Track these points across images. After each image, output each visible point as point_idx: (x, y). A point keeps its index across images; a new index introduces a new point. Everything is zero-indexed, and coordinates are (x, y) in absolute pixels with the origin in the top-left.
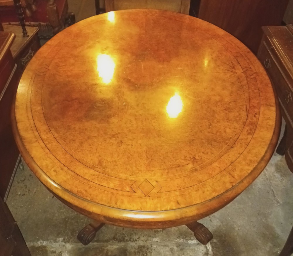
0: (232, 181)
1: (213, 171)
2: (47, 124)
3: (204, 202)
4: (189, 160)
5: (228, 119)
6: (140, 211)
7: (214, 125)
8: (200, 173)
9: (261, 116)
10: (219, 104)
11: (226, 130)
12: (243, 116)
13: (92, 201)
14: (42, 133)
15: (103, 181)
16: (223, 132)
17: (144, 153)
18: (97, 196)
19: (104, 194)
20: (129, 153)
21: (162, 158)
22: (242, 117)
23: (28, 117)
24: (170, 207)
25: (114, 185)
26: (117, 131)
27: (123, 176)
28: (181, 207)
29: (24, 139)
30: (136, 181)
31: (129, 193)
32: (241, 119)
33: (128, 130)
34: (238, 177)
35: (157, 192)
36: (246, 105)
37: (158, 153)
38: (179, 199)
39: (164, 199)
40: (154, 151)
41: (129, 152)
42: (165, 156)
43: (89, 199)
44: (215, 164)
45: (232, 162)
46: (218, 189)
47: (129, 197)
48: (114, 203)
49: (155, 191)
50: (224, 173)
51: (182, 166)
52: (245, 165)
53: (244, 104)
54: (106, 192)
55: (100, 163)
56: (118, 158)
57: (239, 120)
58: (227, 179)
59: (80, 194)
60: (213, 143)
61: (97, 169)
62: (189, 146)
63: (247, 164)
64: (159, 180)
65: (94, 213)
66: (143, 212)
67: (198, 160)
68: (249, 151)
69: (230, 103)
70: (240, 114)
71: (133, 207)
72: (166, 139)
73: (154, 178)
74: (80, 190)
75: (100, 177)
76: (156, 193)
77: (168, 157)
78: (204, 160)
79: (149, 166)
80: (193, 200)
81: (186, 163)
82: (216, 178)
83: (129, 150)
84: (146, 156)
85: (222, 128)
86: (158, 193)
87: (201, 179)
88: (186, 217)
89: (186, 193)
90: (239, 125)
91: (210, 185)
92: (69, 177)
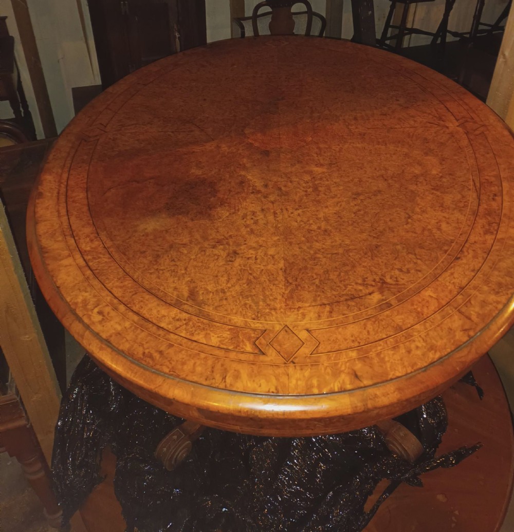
0: (466, 327)
1: (423, 306)
2: (93, 223)
3: (411, 372)
4: (372, 285)
5: (442, 206)
6: (275, 395)
7: (415, 217)
8: (398, 311)
9: (506, 198)
10: (421, 179)
11: (440, 226)
12: (471, 199)
13: (172, 375)
14: (82, 241)
15: (196, 332)
16: (434, 231)
17: (281, 273)
18: (183, 364)
19: (198, 359)
20: (251, 274)
21: (317, 282)
22: (470, 202)
23: (58, 211)
24: (340, 386)
25: (219, 339)
26: (228, 233)
27: (238, 320)
28: (362, 385)
29: (47, 252)
30: (265, 331)
31: (251, 357)
32: (467, 206)
33: (248, 229)
34: (478, 317)
35: (310, 353)
36: (473, 181)
37: (308, 274)
38: (358, 366)
39: (326, 369)
40: (300, 269)
41: (250, 272)
42: (322, 278)
43: (167, 370)
44: (428, 293)
45: (460, 288)
46: (440, 343)
47: (252, 366)
48: (218, 377)
49: (305, 351)
50: (448, 309)
51: (360, 297)
52: (490, 293)
53: (470, 179)
54: (203, 355)
55: (193, 294)
56: (229, 285)
57: (463, 207)
58: (457, 322)
59: (148, 360)
60: (418, 250)
61: (185, 307)
62: (370, 258)
63: (494, 290)
64: (313, 327)
65: (177, 401)
66: (281, 398)
67: (391, 284)
68: (493, 264)
69: (441, 177)
70: (463, 197)
71: (260, 386)
72: (324, 246)
73: (303, 323)
74: (149, 352)
75: (191, 323)
76: (309, 355)
77: (328, 279)
78: (404, 284)
79: (292, 299)
80: (389, 369)
81: (367, 291)
82: (432, 322)
83: (251, 269)
84: (284, 280)
85: (433, 222)
86: (311, 354)
87: (400, 324)
88: (376, 408)
89: (371, 353)
90: (465, 216)
91: (420, 336)
92: (127, 324)
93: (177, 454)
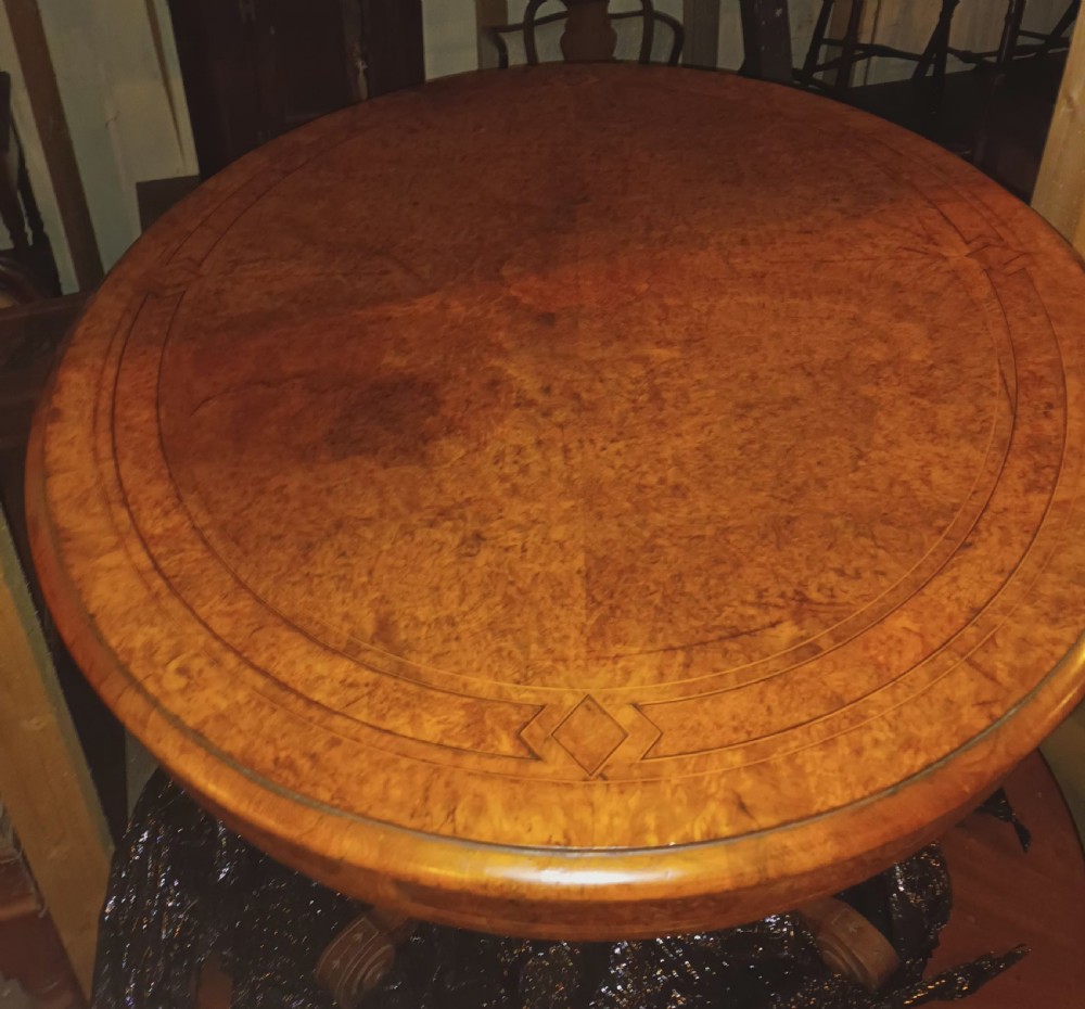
0: (986, 696)
1: (890, 650)
2: (170, 475)
3: (863, 798)
4: (776, 606)
5: (932, 430)
6: (561, 850)
7: (874, 455)
8: (835, 663)
9: (1073, 411)
10: (887, 372)
11: (929, 474)
12: (996, 415)
13: (337, 807)
14: (145, 513)
15: (392, 712)
16: (917, 484)
17: (578, 580)
18: (362, 781)
19: (396, 771)
20: (512, 583)
21: (657, 599)
22: (994, 421)
23: (95, 450)
24: (704, 827)
25: (441, 727)
26: (462, 493)
27: (482, 684)
28: (754, 826)
29: (69, 540)
30: (543, 707)
31: (512, 766)
32: (988, 430)
33: (508, 485)
34: (1011, 675)
35: (641, 756)
36: (1002, 374)
37: (637, 582)
38: (747, 784)
39: (674, 791)
40: (621, 572)
41: (511, 578)
42: (669, 592)
43: (325, 796)
44: (901, 622)
45: (973, 610)
46: (926, 732)
47: (513, 785)
48: (438, 813)
49: (629, 751)
50: (944, 657)
51: (750, 633)
52: (1037, 621)
53: (994, 371)
54: (405, 763)
55: (384, 629)
56: (465, 608)
57: (979, 433)
58: (963, 685)
59: (285, 773)
60: (879, 529)
61: (368, 657)
62: (773, 546)
63: (1046, 614)
64: (647, 698)
65: (350, 866)
66: (576, 855)
67: (820, 604)
68: (1045, 558)
69: (932, 367)
70: (980, 410)
71: (530, 830)
72: (673, 521)
73: (624, 690)
74: (288, 757)
75: (380, 692)
76: (638, 761)
77: (682, 594)
78: (848, 603)
79: (601, 637)
80: (813, 791)
81: (767, 619)
82: (909, 686)
83: (512, 571)
84: (584, 595)
85: (913, 465)
86: (643, 758)
87: (839, 690)
88: (784, 877)
89: (775, 756)
90: (983, 451)
91: (883, 717)
92: (241, 696)
93: (361, 973)
